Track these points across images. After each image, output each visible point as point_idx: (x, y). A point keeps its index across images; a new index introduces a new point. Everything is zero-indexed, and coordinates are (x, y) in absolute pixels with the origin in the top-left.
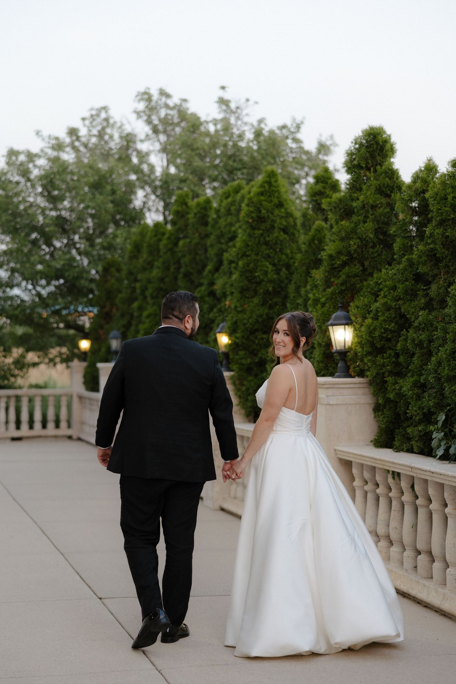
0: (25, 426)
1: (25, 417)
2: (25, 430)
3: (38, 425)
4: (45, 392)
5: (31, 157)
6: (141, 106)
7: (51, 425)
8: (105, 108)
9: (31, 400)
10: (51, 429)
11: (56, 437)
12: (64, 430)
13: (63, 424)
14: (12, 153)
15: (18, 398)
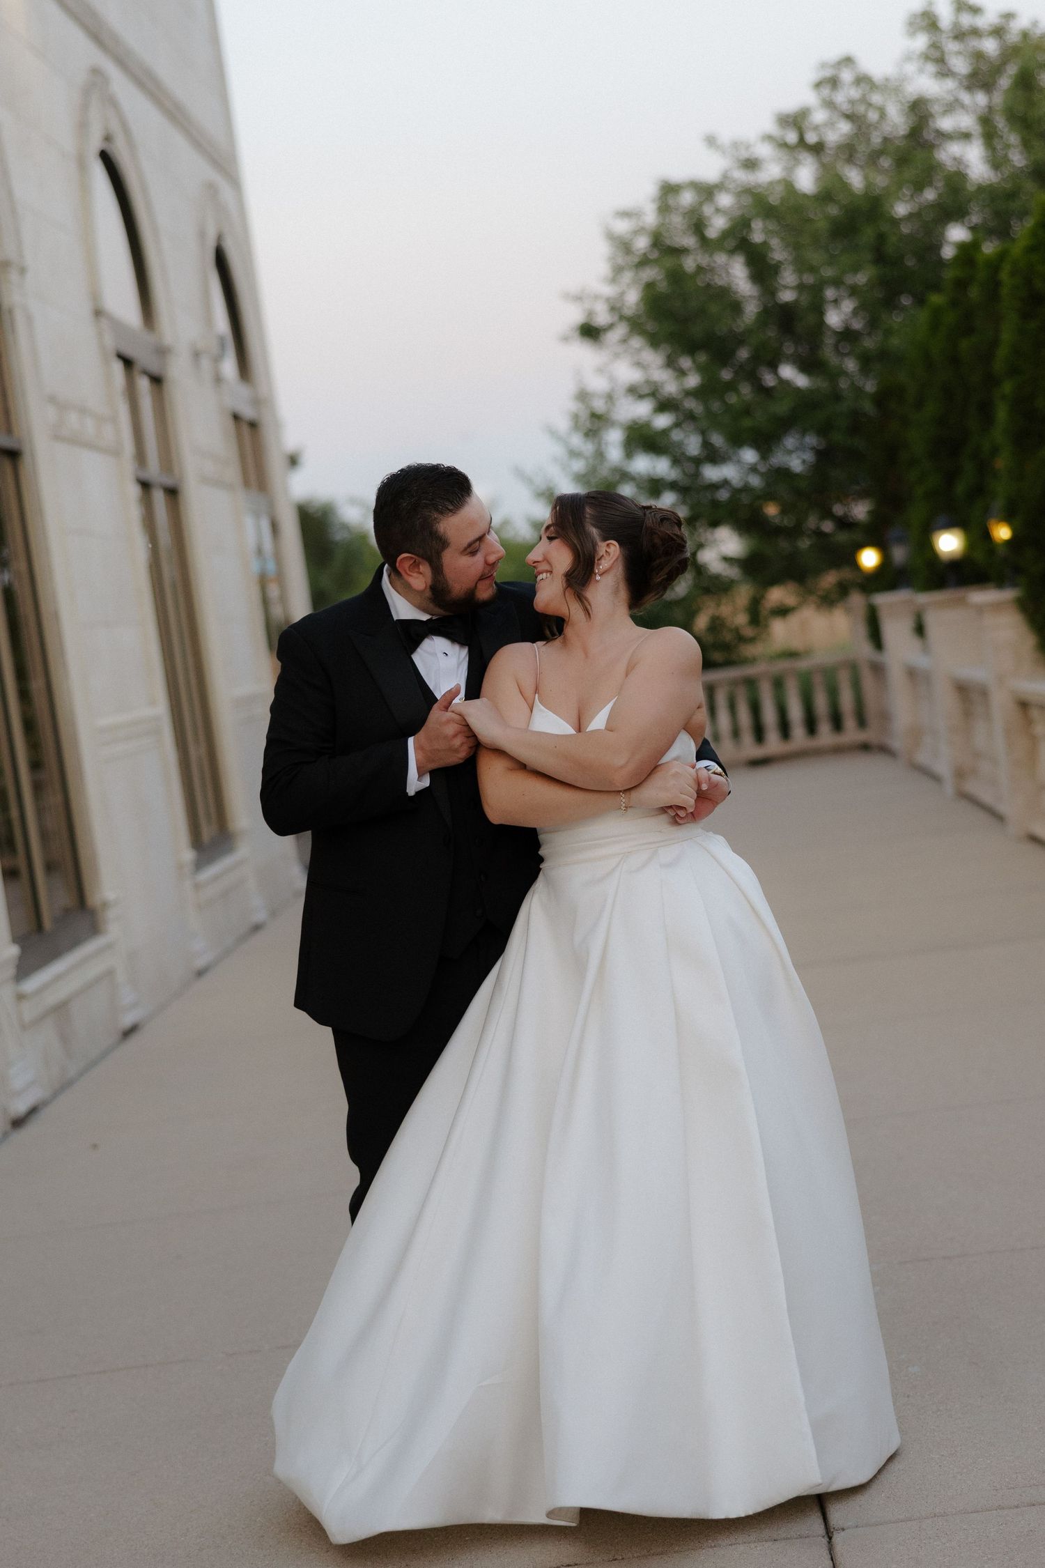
0: (773, 737)
1: (769, 716)
2: (774, 743)
3: (798, 731)
4: (803, 665)
5: (707, 192)
6: (921, 42)
7: (825, 728)
8: (848, 61)
9: (778, 684)
10: (826, 735)
11: (838, 750)
12: (852, 733)
13: (850, 723)
14: (669, 190)
15: (751, 683)
